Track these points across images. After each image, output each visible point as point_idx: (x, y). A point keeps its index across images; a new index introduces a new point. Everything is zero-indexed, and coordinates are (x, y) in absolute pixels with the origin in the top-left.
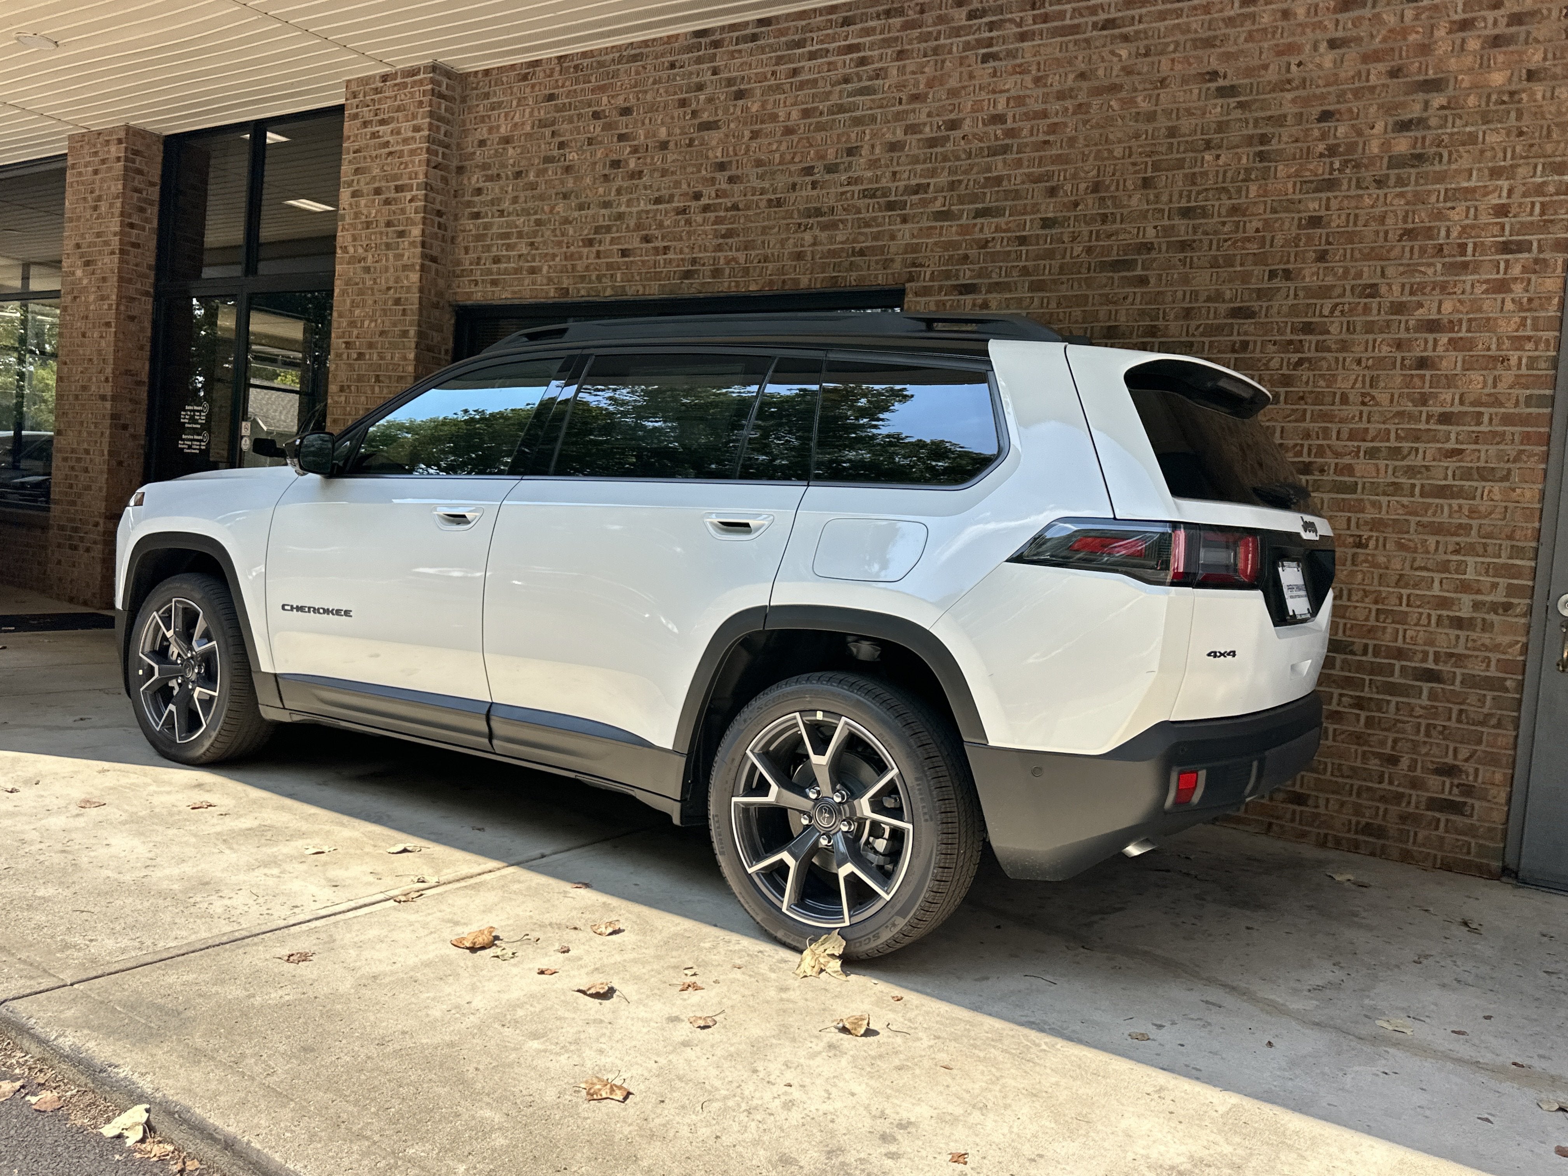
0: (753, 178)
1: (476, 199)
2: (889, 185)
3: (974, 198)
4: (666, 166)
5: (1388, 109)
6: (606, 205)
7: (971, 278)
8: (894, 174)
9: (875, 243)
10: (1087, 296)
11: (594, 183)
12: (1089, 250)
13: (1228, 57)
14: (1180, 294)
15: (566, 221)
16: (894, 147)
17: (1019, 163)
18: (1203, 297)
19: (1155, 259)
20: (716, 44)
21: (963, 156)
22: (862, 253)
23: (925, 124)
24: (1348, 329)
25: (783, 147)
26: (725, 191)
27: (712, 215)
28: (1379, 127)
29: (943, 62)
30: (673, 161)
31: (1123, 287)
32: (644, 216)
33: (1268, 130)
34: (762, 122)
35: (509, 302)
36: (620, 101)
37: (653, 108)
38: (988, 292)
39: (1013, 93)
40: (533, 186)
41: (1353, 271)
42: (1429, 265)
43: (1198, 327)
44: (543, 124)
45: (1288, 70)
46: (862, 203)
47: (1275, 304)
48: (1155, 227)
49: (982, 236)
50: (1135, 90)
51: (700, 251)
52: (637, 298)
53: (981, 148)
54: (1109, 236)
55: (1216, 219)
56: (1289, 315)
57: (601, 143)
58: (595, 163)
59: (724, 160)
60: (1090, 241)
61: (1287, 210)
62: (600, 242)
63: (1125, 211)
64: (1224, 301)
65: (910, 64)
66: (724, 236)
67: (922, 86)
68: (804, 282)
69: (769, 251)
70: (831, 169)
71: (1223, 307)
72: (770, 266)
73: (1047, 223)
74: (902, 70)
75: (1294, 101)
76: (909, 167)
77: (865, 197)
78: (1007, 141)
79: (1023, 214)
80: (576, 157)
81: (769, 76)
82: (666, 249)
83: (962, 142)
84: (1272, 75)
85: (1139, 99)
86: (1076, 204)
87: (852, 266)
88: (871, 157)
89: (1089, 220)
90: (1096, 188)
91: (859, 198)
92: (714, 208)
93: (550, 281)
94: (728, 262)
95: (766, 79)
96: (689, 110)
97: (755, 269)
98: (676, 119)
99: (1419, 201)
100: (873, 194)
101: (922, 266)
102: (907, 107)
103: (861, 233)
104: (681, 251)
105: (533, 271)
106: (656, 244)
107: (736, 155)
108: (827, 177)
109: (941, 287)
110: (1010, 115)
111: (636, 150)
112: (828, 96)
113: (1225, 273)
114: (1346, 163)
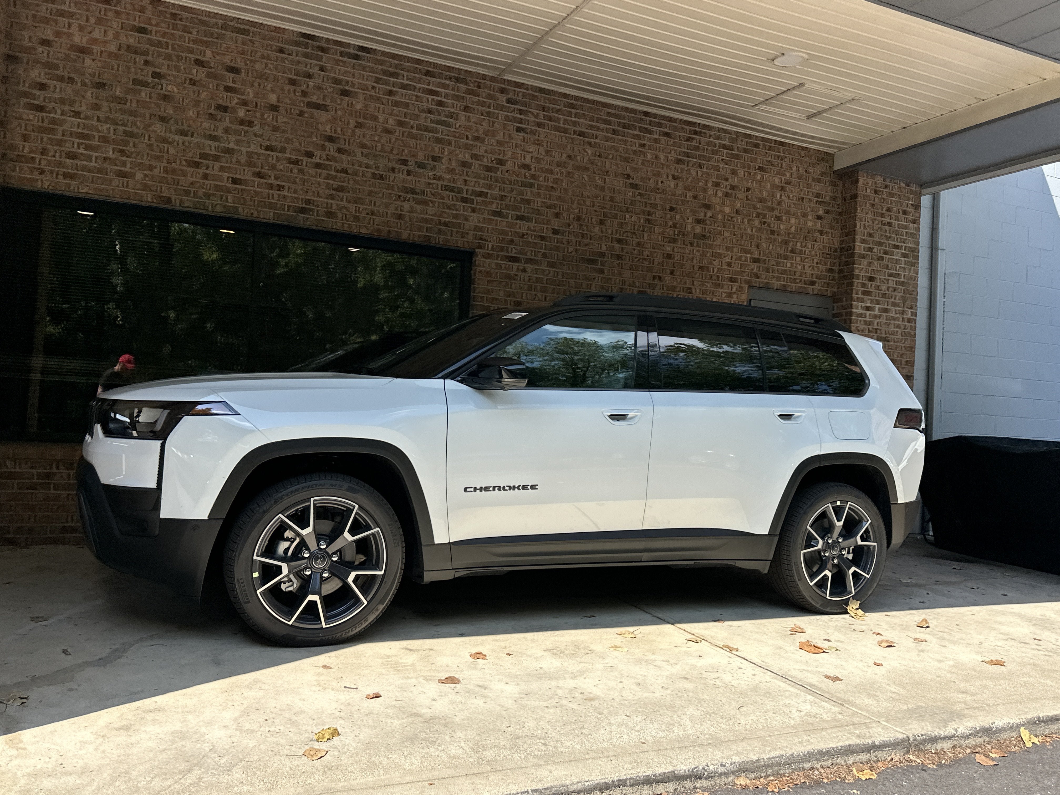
0: (359, 154)
2: (462, 186)
4: (278, 124)
5: (694, 212)
6: (213, 138)
7: (515, 253)
8: (465, 181)
9: (454, 221)
10: (577, 275)
11: (198, 117)
12: (576, 250)
13: (634, 169)
14: (618, 281)
15: (165, 141)
16: (464, 164)
17: (539, 195)
18: (627, 283)
19: (606, 262)
20: (323, 50)
21: (507, 182)
22: (446, 224)
23: (483, 156)
25: (384, 140)
26: (334, 157)
27: (324, 172)
28: (690, 220)
29: (494, 123)
30: (285, 122)
31: (593, 273)
32: (255, 156)
33: (652, 210)
34: (365, 118)
35: (88, 197)
36: (227, 60)
37: (261, 76)
38: (525, 263)
39: (534, 154)
40: (121, 101)
42: (708, 283)
44: (132, 50)
45: (657, 183)
46: (445, 193)
47: (656, 291)
48: (606, 245)
49: (520, 231)
50: (595, 173)
51: (314, 196)
52: (250, 219)
53: (518, 181)
54: (585, 245)
55: (631, 247)
57: (205, 86)
58: (199, 102)
59: (333, 135)
60: (576, 246)
61: (659, 249)
62: (207, 168)
63: (593, 234)
64: (636, 287)
65: (474, 117)
66: (334, 189)
67: (481, 133)
68: (405, 235)
69: (375, 208)
70: (421, 166)
71: (636, 290)
72: (377, 219)
73: (555, 232)
74: (468, 119)
75: (660, 198)
76: (475, 180)
77: (446, 190)
78: (532, 181)
79: (543, 224)
80: (175, 90)
81: (370, 88)
82: (280, 188)
83: (506, 174)
84: (651, 183)
85: (597, 178)
86: (569, 225)
87: (440, 232)
88: (449, 166)
89: (575, 235)
90: (578, 219)
91: (442, 190)
92: (326, 167)
93: (145, 187)
94: (340, 209)
95: (367, 89)
96: (298, 89)
97: (364, 218)
98: (286, 92)
99: (704, 255)
100: (451, 190)
101: (486, 241)
102: (472, 143)
103: (445, 212)
104: (295, 192)
105: (123, 175)
106: (270, 181)
107: (344, 134)
108: (418, 170)
109: (498, 256)
110: (533, 167)
111: (244, 103)
112: (416, 117)
113: (635, 273)
114: (680, 232)
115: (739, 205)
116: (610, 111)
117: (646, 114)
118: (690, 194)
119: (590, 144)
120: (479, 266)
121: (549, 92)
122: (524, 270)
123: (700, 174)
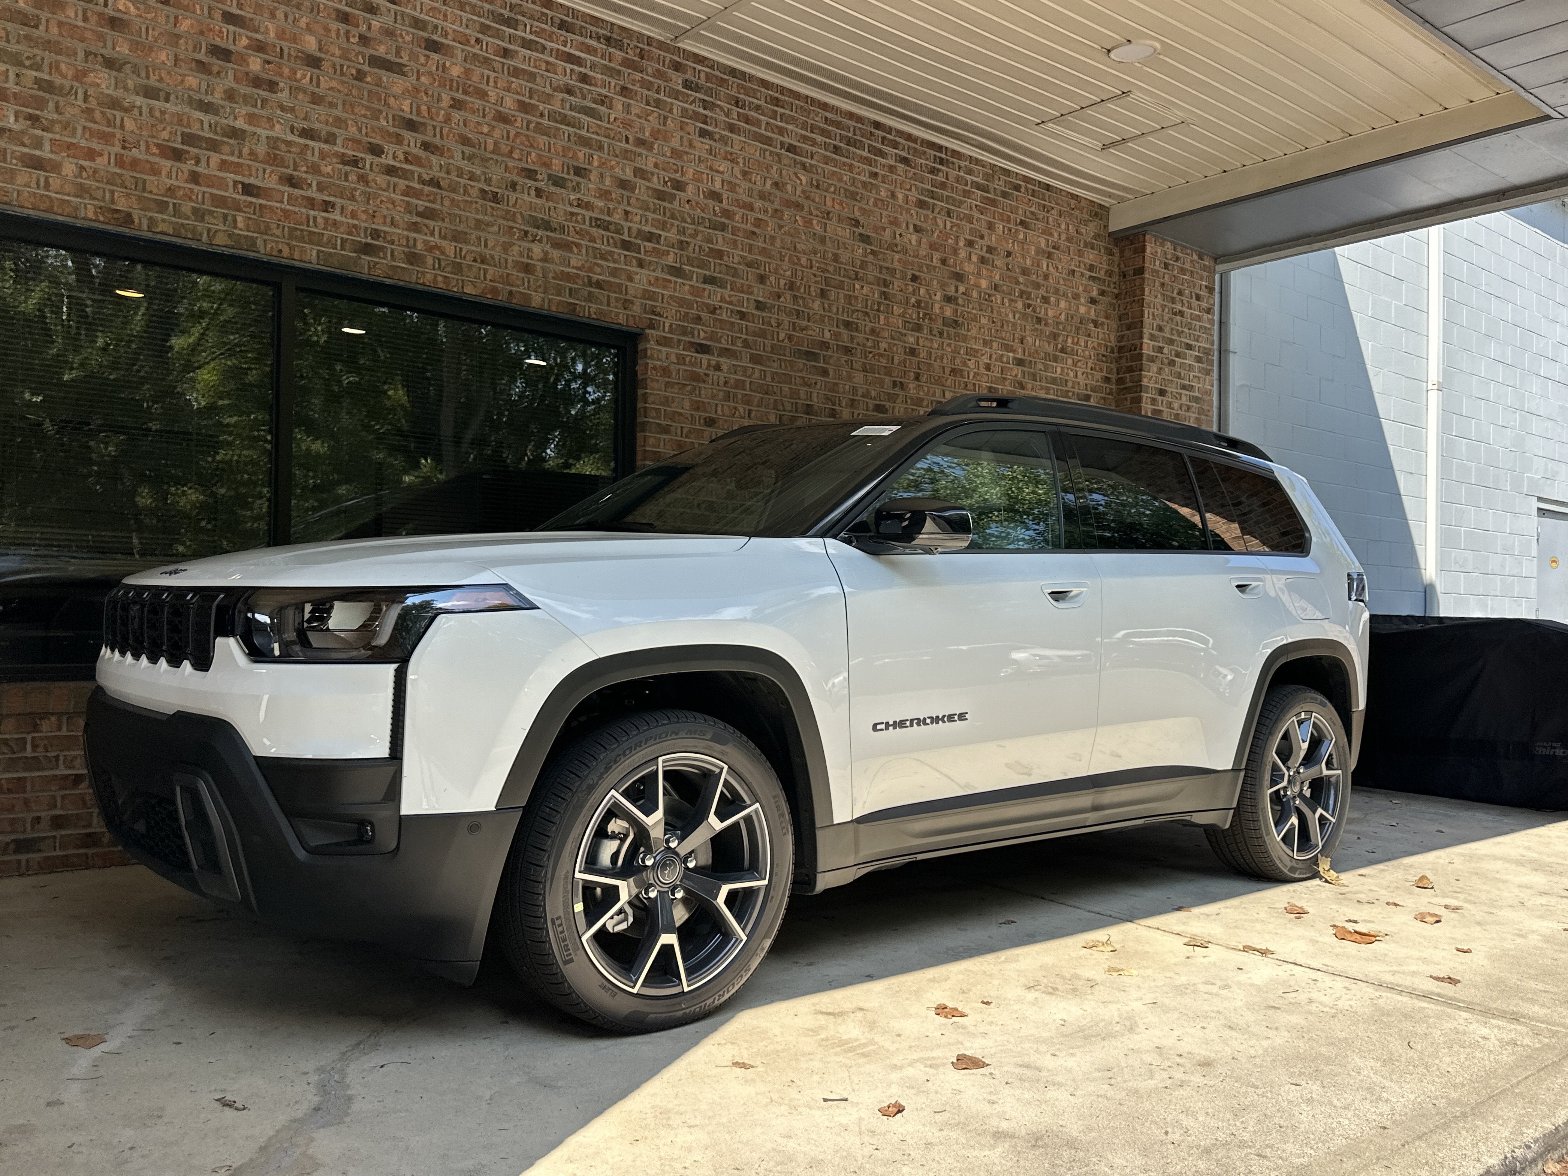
0: (458, 155)
2: (622, 222)
3: (702, 264)
4: (320, 91)
5: (943, 285)
6: (206, 107)
7: (704, 339)
8: (627, 213)
9: (612, 280)
10: (792, 377)
11: (177, 66)
12: (790, 338)
13: (863, 211)
14: (847, 388)
15: (116, 105)
16: (623, 184)
17: (735, 244)
18: (860, 392)
19: (831, 357)
21: (689, 220)
22: (599, 285)
23: (653, 174)
25: (497, 134)
26: (417, 156)
27: (402, 183)
28: (938, 297)
29: (665, 118)
30: (331, 89)
31: (815, 375)
32: (283, 147)
33: (889, 279)
34: (466, 93)
38: (719, 355)
39: (726, 176)
43: (859, 415)
45: (895, 237)
46: (596, 232)
47: (897, 406)
48: (830, 331)
49: (709, 301)
50: (811, 214)
51: (385, 223)
52: (275, 260)
53: (702, 217)
54: (803, 330)
55: (863, 335)
58: (178, 36)
59: (414, 118)
60: (790, 330)
61: (899, 339)
62: (197, 162)
63: (811, 312)
64: (871, 398)
65: (637, 107)
66: (419, 214)
67: (647, 134)
68: (537, 301)
70: (558, 182)
71: (871, 403)
72: (491, 271)
73: (760, 306)
74: (627, 108)
75: (900, 260)
76: (641, 212)
77: (598, 226)
78: (723, 220)
79: (742, 292)
81: (473, 42)
82: (327, 206)
83: (687, 206)
84: (887, 236)
85: (815, 222)
86: (779, 297)
87: (590, 298)
88: (600, 186)
90: (791, 286)
91: (591, 226)
92: (405, 175)
93: (82, 191)
94: (431, 249)
95: (467, 42)
96: (354, 31)
97: (470, 267)
98: (333, 35)
99: (956, 351)
100: (605, 226)
101: (659, 315)
102: (634, 149)
103: (598, 265)
104: (354, 215)
105: (37, 164)
106: (309, 193)
107: (432, 118)
108: (553, 189)
109: (679, 341)
110: (725, 196)
111: (260, 47)
112: (547, 99)
113: (870, 377)
114: (925, 315)
115: (997, 277)
116: (829, 115)
117: (877, 125)
118: (937, 256)
119: (804, 166)
120: (652, 358)
121: (743, 75)
122: (718, 368)
123: (949, 225)
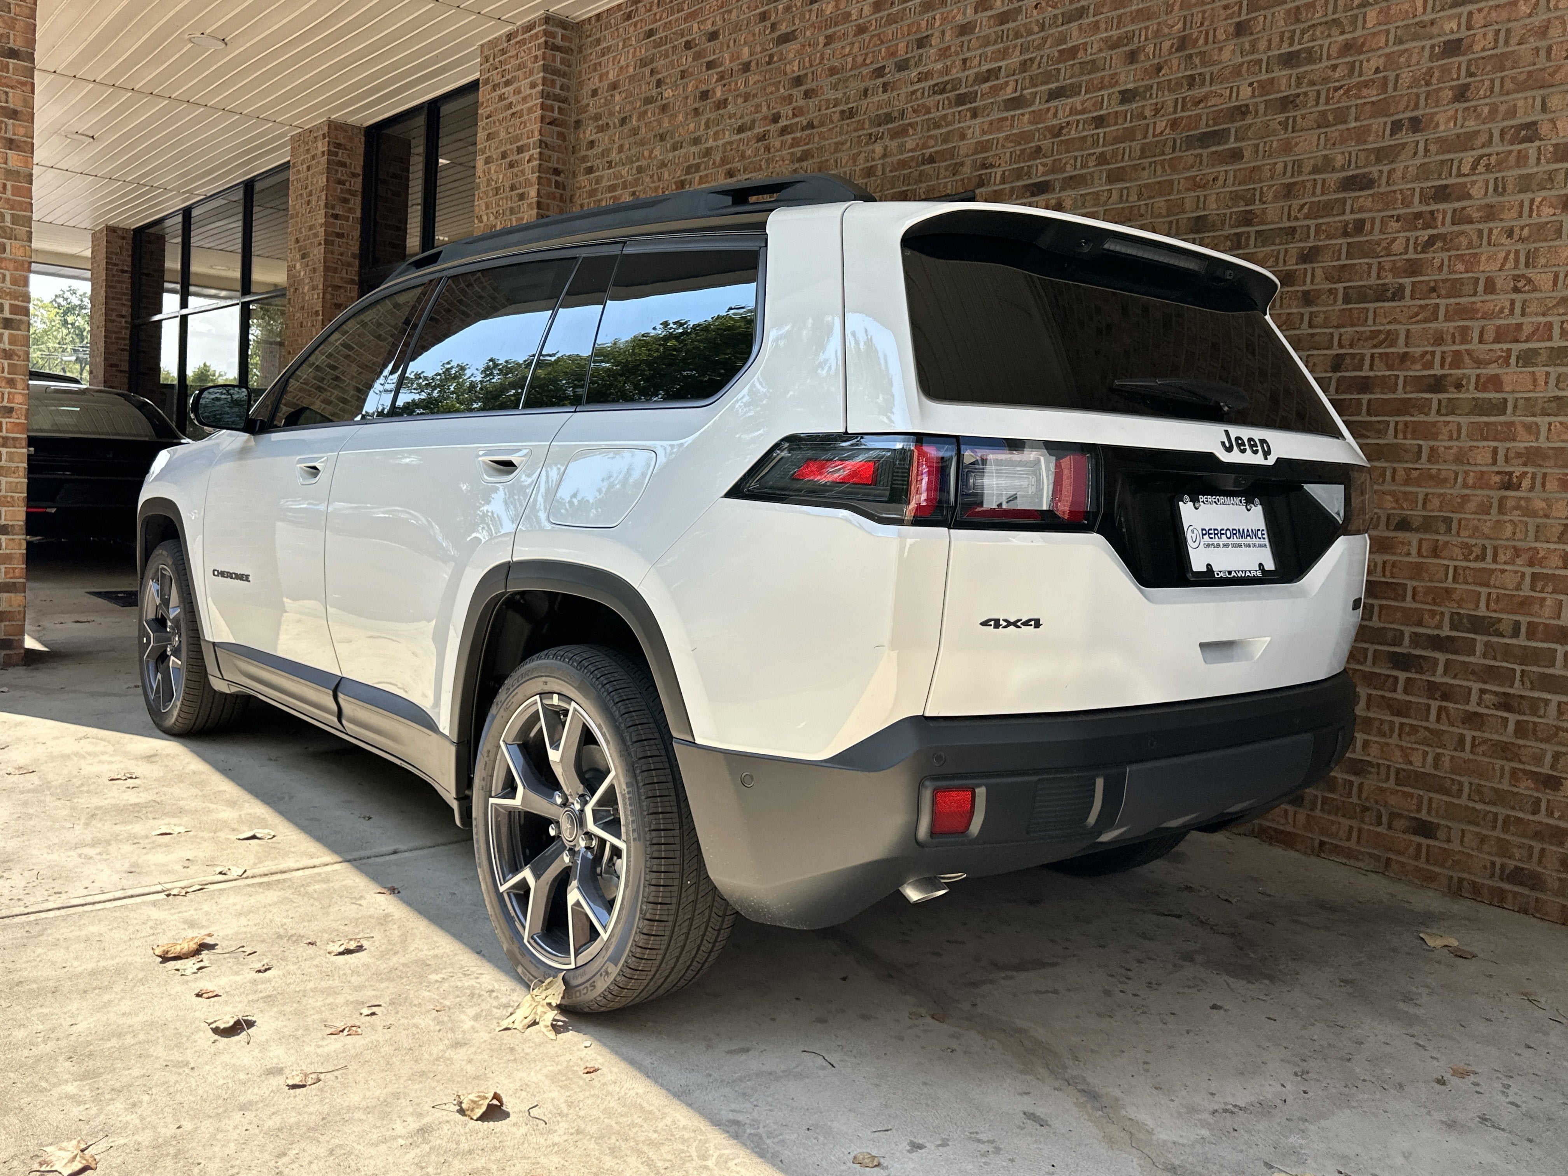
0: (827, 89)
1: (589, 153)
2: (959, 75)
3: (1048, 77)
4: (748, 90)
6: (696, 141)
7: (1043, 175)
8: (965, 61)
9: (944, 147)
10: (1171, 182)
11: (686, 119)
12: (1174, 124)
14: (1280, 167)
15: (663, 165)
16: (965, 30)
17: (1096, 27)
18: (1307, 167)
19: (1250, 125)
21: (1036, 29)
22: (931, 160)
24: (1496, 189)
25: (856, 49)
26: (801, 108)
27: (789, 138)
30: (755, 83)
31: (1213, 166)
32: (729, 148)
34: (836, 25)
36: (709, 27)
37: (737, 28)
38: (1063, 189)
40: (635, 132)
41: (1503, 109)
43: (1302, 206)
44: (644, 63)
46: (930, 101)
47: (1400, 166)
48: (1251, 85)
49: (1055, 122)
53: (1055, 16)
54: (1197, 103)
55: (1325, 63)
56: (1417, 179)
57: (692, 74)
58: (687, 97)
59: (800, 73)
60: (1175, 112)
61: (1416, 37)
63: (1216, 69)
64: (1334, 170)
66: (799, 160)
69: (842, 170)
70: (902, 66)
71: (1333, 178)
73: (1127, 97)
76: (980, 51)
77: (935, 93)
79: (1100, 89)
80: (671, 94)
83: (1035, 12)
86: (1159, 69)
87: (922, 177)
88: (942, 46)
89: (1173, 86)
90: (1183, 43)
91: (929, 96)
92: (791, 129)
98: (757, 36)
101: (992, 166)
107: (812, 66)
108: (897, 76)
109: (1011, 191)
111: (722, 77)
113: (1334, 132)
